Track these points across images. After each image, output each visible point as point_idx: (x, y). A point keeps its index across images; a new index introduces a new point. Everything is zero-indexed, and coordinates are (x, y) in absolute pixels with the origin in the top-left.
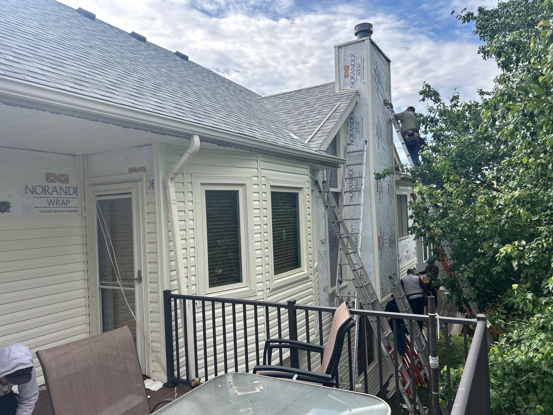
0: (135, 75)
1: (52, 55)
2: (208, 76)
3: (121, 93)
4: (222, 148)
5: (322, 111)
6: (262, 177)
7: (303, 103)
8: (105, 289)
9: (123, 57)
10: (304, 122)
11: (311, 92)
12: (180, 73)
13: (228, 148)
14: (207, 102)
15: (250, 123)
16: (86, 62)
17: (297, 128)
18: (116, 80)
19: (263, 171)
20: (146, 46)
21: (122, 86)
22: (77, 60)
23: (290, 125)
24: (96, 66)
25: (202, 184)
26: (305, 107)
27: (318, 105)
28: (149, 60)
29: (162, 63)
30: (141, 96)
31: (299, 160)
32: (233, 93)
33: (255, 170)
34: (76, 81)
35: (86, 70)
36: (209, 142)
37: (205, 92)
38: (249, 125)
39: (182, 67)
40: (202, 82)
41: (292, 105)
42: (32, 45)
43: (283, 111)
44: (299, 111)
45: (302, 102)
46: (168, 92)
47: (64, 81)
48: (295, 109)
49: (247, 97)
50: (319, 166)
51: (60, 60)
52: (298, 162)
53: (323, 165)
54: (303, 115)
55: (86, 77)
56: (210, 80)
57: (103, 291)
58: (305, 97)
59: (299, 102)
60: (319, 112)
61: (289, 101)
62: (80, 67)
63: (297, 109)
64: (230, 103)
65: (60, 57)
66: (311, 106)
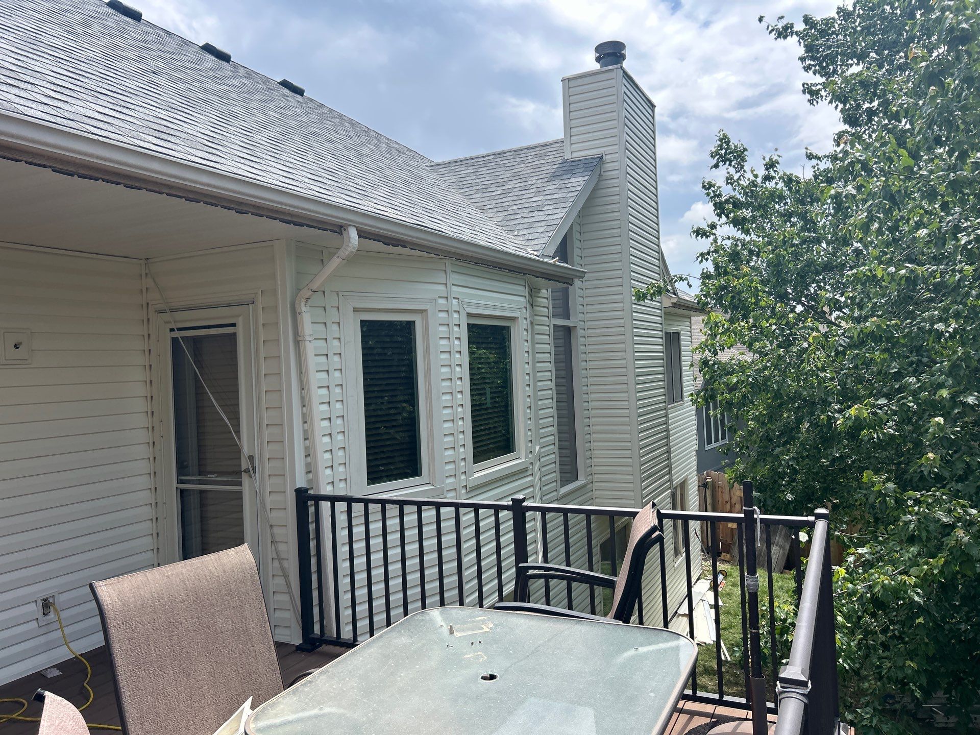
0: (236, 123)
1: (107, 88)
2: (342, 124)
3: (228, 155)
4: (390, 249)
5: (543, 189)
6: (454, 298)
7: (509, 174)
8: (187, 490)
9: (205, 90)
10: (514, 207)
11: (521, 156)
12: (299, 119)
13: (400, 250)
14: (354, 171)
15: (427, 207)
16: (158, 101)
17: (502, 218)
18: (212, 131)
19: (455, 288)
20: (232, 69)
21: (225, 142)
22: (145, 96)
23: (490, 211)
24: (175, 106)
25: (356, 310)
26: (513, 182)
27: (537, 178)
28: (245, 95)
29: (265, 101)
30: (257, 160)
31: (511, 271)
32: (388, 156)
33: (442, 288)
34: (158, 134)
35: (163, 114)
36: (370, 239)
37: (345, 153)
38: (428, 211)
39: (297, 108)
40: (337, 136)
41: (491, 178)
42: (71, 69)
43: (475, 188)
44: (504, 188)
45: (507, 172)
46: (293, 153)
47: (141, 134)
48: (495, 185)
49: (411, 163)
50: (542, 281)
51: (120, 96)
52: (510, 275)
53: (549, 280)
54: (510, 195)
55: (168, 127)
56: (348, 131)
57: (183, 493)
58: (512, 164)
59: (502, 173)
60: (539, 190)
61: (484, 170)
62: (154, 108)
63: (499, 184)
64: (388, 172)
65: (119, 91)
66: (524, 180)
